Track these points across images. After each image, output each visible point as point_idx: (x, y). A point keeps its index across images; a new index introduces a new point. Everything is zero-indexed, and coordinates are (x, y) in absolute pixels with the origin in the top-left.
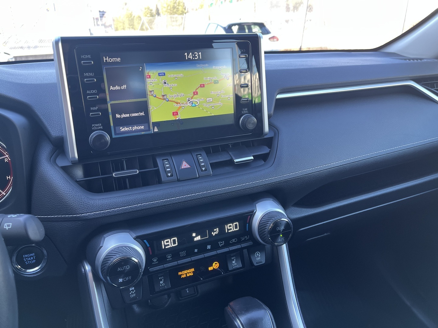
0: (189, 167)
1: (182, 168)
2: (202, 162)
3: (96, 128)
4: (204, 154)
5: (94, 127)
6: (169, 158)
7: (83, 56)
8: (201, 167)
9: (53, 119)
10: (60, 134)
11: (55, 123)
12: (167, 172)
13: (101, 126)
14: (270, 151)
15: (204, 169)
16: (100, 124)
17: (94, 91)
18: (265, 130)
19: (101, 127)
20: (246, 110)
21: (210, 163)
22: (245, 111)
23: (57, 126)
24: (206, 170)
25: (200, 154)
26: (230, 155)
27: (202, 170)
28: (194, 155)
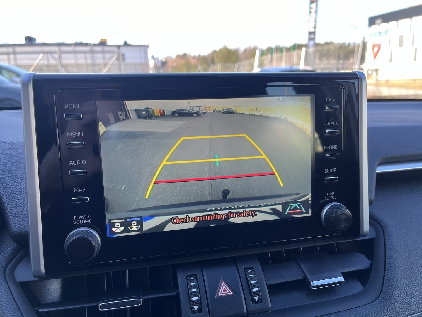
0: (231, 293)
1: (220, 295)
2: (255, 286)
3: (80, 222)
4: (258, 266)
5: (76, 220)
6: (198, 273)
7: (68, 106)
8: (252, 294)
9: (20, 202)
10: (23, 229)
11: (22, 208)
12: (192, 303)
13: (88, 219)
14: (371, 264)
15: (256, 298)
16: (88, 216)
17: (81, 162)
18: (363, 228)
19: (89, 221)
20: (332, 196)
21: (268, 286)
22: (330, 196)
23: (23, 213)
24: (260, 301)
25: (251, 268)
26: (302, 270)
27: (254, 302)
28: (242, 267)
